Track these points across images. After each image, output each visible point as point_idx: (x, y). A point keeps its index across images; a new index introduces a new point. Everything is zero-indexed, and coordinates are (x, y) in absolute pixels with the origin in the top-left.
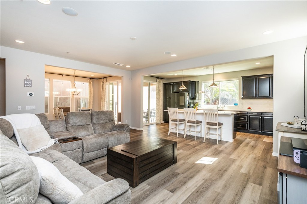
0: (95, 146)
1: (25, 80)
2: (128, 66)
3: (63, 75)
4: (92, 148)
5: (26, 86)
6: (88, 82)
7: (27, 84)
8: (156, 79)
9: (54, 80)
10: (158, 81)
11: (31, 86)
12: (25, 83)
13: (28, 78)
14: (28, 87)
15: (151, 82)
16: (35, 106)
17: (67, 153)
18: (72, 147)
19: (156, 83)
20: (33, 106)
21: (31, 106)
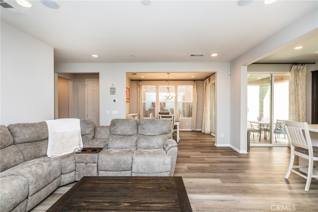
0: (112, 165)
1: (111, 88)
2: (214, 55)
3: (167, 80)
4: (108, 166)
5: (112, 94)
6: (192, 85)
7: (112, 92)
8: (288, 66)
9: (160, 86)
10: (293, 69)
11: (114, 93)
12: (111, 91)
13: (113, 87)
14: (113, 94)
15: (275, 72)
16: (118, 111)
17: (80, 165)
18: (85, 159)
19: (288, 74)
20: (116, 111)
21: (115, 111)
